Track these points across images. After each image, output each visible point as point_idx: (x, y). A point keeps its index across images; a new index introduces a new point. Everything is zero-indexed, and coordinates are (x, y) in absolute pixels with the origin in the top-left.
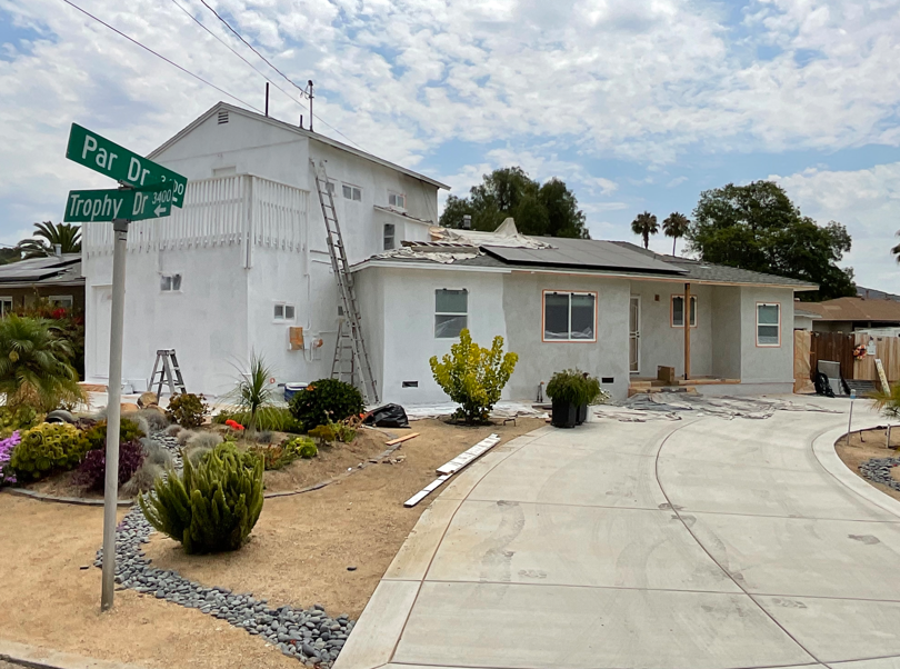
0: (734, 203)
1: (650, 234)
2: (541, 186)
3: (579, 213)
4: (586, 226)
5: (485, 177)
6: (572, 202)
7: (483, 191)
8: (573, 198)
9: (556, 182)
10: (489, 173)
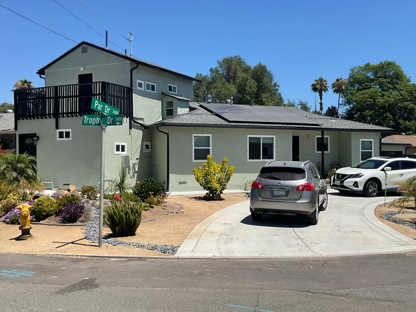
0: (370, 75)
1: (323, 92)
2: (252, 68)
3: (275, 84)
4: (279, 92)
5: (218, 62)
6: (270, 77)
7: (217, 71)
8: (271, 75)
9: (260, 66)
10: (221, 60)
